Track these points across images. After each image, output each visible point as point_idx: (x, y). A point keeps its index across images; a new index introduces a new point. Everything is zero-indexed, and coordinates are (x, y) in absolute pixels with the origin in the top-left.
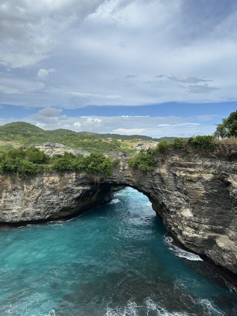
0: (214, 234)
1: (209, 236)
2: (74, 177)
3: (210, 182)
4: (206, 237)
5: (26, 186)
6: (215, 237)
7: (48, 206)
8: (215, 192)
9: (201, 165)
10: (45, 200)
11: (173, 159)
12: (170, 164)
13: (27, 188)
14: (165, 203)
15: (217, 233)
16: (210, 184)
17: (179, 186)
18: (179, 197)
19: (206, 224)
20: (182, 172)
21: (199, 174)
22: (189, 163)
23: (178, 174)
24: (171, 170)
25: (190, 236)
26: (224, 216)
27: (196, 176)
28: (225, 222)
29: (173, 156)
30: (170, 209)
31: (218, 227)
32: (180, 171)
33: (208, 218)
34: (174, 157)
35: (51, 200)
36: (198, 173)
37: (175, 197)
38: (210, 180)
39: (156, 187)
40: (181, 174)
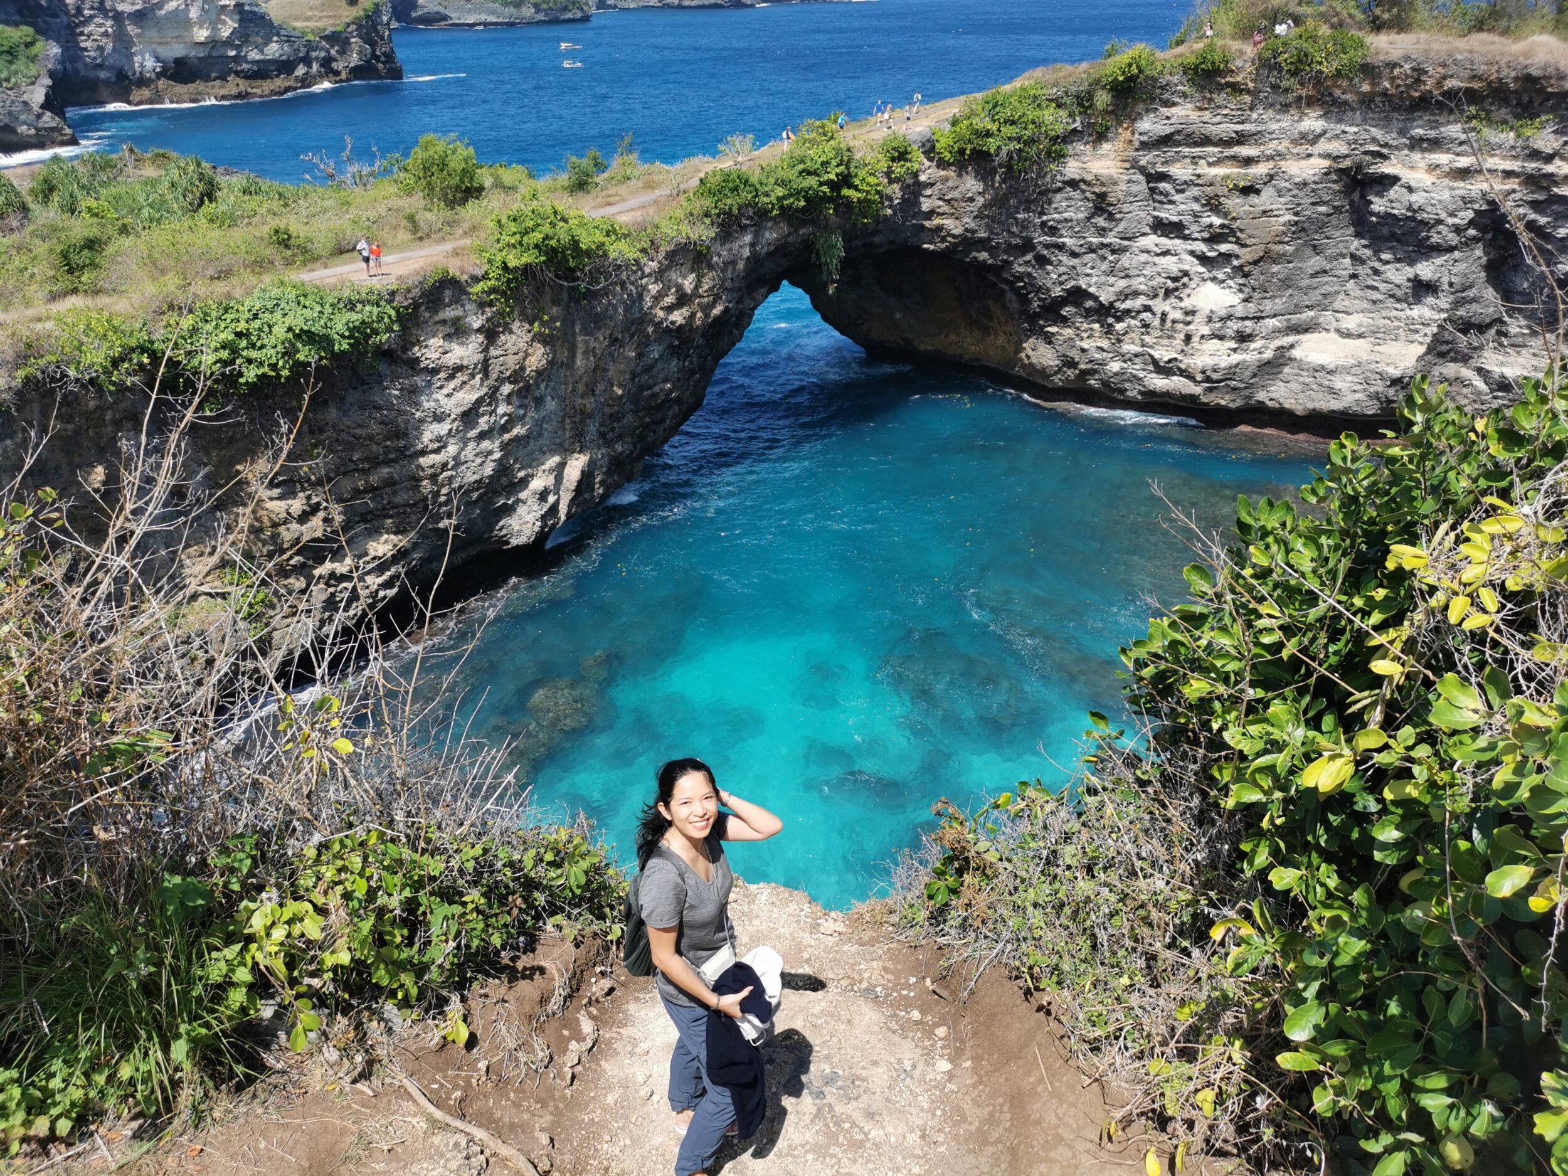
0: (1291, 339)
1: (1279, 348)
2: (746, 252)
3: (1316, 183)
4: (1268, 355)
5: (586, 342)
6: (1292, 346)
7: (647, 420)
8: (1321, 214)
9: (1283, 131)
10: (642, 389)
11: (1168, 118)
12: (1144, 138)
13: (586, 353)
14: (1092, 290)
15: (1299, 333)
16: (1313, 191)
17: (1179, 214)
18: (1166, 253)
19: (1275, 316)
20: (1202, 162)
21: (1271, 164)
22: (1239, 127)
23: (1180, 171)
24: (1142, 163)
25: (1223, 365)
26: (1327, 279)
27: (1260, 170)
28: (1325, 296)
29: (1174, 104)
30: (1117, 305)
31: (1303, 316)
32: (1194, 160)
33: (1281, 296)
34: (1174, 110)
35: (657, 389)
36: (1270, 158)
37: (1144, 257)
38: (1316, 178)
39: (1053, 235)
40: (1198, 172)
